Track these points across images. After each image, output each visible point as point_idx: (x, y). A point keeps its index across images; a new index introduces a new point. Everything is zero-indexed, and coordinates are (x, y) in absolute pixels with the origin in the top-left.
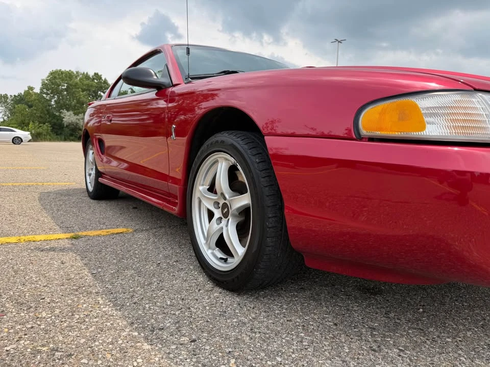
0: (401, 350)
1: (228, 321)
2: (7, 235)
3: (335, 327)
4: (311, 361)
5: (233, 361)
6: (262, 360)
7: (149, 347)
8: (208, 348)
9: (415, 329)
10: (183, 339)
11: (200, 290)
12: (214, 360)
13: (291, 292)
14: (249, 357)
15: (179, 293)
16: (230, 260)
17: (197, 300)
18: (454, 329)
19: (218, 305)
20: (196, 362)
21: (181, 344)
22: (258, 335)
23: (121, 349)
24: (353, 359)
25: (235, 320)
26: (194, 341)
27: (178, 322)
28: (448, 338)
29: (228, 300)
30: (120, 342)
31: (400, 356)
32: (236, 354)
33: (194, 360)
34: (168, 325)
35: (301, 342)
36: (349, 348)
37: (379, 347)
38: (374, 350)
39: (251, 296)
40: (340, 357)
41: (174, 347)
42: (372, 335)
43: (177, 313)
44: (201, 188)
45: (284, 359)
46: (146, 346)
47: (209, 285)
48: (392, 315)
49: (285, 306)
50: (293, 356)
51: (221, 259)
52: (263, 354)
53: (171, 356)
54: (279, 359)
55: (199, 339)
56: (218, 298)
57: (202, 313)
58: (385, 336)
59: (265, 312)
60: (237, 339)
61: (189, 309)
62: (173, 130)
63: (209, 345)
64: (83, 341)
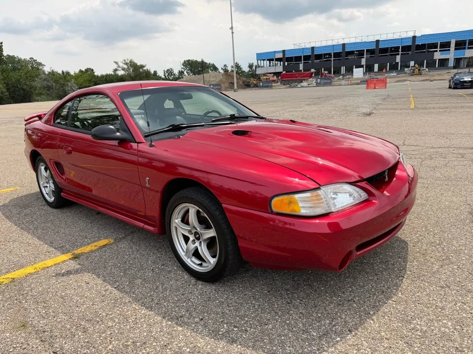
0: (301, 300)
1: (214, 303)
2: (22, 267)
3: (269, 293)
4: (261, 316)
5: (225, 326)
6: (238, 321)
7: (181, 328)
8: (210, 321)
9: (307, 285)
10: (196, 320)
11: (189, 285)
12: (217, 327)
13: (241, 274)
14: (232, 322)
15: (178, 290)
16: (204, 264)
17: (191, 293)
18: (326, 281)
19: (204, 293)
20: (209, 330)
21: (197, 323)
22: (232, 308)
23: (168, 333)
24: (280, 310)
25: (217, 302)
26: (202, 319)
27: (188, 310)
28: (322, 287)
29: (209, 289)
30: (165, 330)
31: (300, 303)
32: (226, 321)
33: (207, 330)
34: (184, 313)
35: (254, 306)
36: (277, 305)
37: (291, 300)
38: (289, 303)
39: (221, 282)
40: (273, 311)
41: (194, 325)
42: (288, 294)
43: (185, 304)
44: (176, 221)
45: (249, 318)
46: (180, 329)
47: (193, 281)
48: (296, 279)
49: (241, 286)
50: (252, 316)
51: (199, 264)
52: (238, 318)
53: (195, 330)
54: (246, 319)
55: (204, 318)
56: (202, 288)
57: (198, 301)
58: (293, 293)
59: (231, 292)
60: (223, 313)
61: (189, 300)
62: (147, 181)
63: (210, 320)
64: (145, 334)
